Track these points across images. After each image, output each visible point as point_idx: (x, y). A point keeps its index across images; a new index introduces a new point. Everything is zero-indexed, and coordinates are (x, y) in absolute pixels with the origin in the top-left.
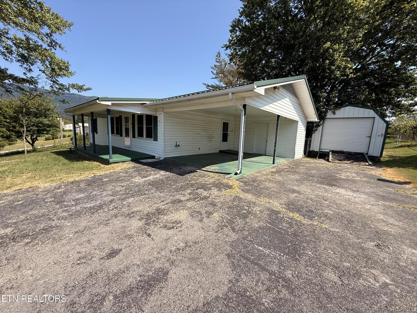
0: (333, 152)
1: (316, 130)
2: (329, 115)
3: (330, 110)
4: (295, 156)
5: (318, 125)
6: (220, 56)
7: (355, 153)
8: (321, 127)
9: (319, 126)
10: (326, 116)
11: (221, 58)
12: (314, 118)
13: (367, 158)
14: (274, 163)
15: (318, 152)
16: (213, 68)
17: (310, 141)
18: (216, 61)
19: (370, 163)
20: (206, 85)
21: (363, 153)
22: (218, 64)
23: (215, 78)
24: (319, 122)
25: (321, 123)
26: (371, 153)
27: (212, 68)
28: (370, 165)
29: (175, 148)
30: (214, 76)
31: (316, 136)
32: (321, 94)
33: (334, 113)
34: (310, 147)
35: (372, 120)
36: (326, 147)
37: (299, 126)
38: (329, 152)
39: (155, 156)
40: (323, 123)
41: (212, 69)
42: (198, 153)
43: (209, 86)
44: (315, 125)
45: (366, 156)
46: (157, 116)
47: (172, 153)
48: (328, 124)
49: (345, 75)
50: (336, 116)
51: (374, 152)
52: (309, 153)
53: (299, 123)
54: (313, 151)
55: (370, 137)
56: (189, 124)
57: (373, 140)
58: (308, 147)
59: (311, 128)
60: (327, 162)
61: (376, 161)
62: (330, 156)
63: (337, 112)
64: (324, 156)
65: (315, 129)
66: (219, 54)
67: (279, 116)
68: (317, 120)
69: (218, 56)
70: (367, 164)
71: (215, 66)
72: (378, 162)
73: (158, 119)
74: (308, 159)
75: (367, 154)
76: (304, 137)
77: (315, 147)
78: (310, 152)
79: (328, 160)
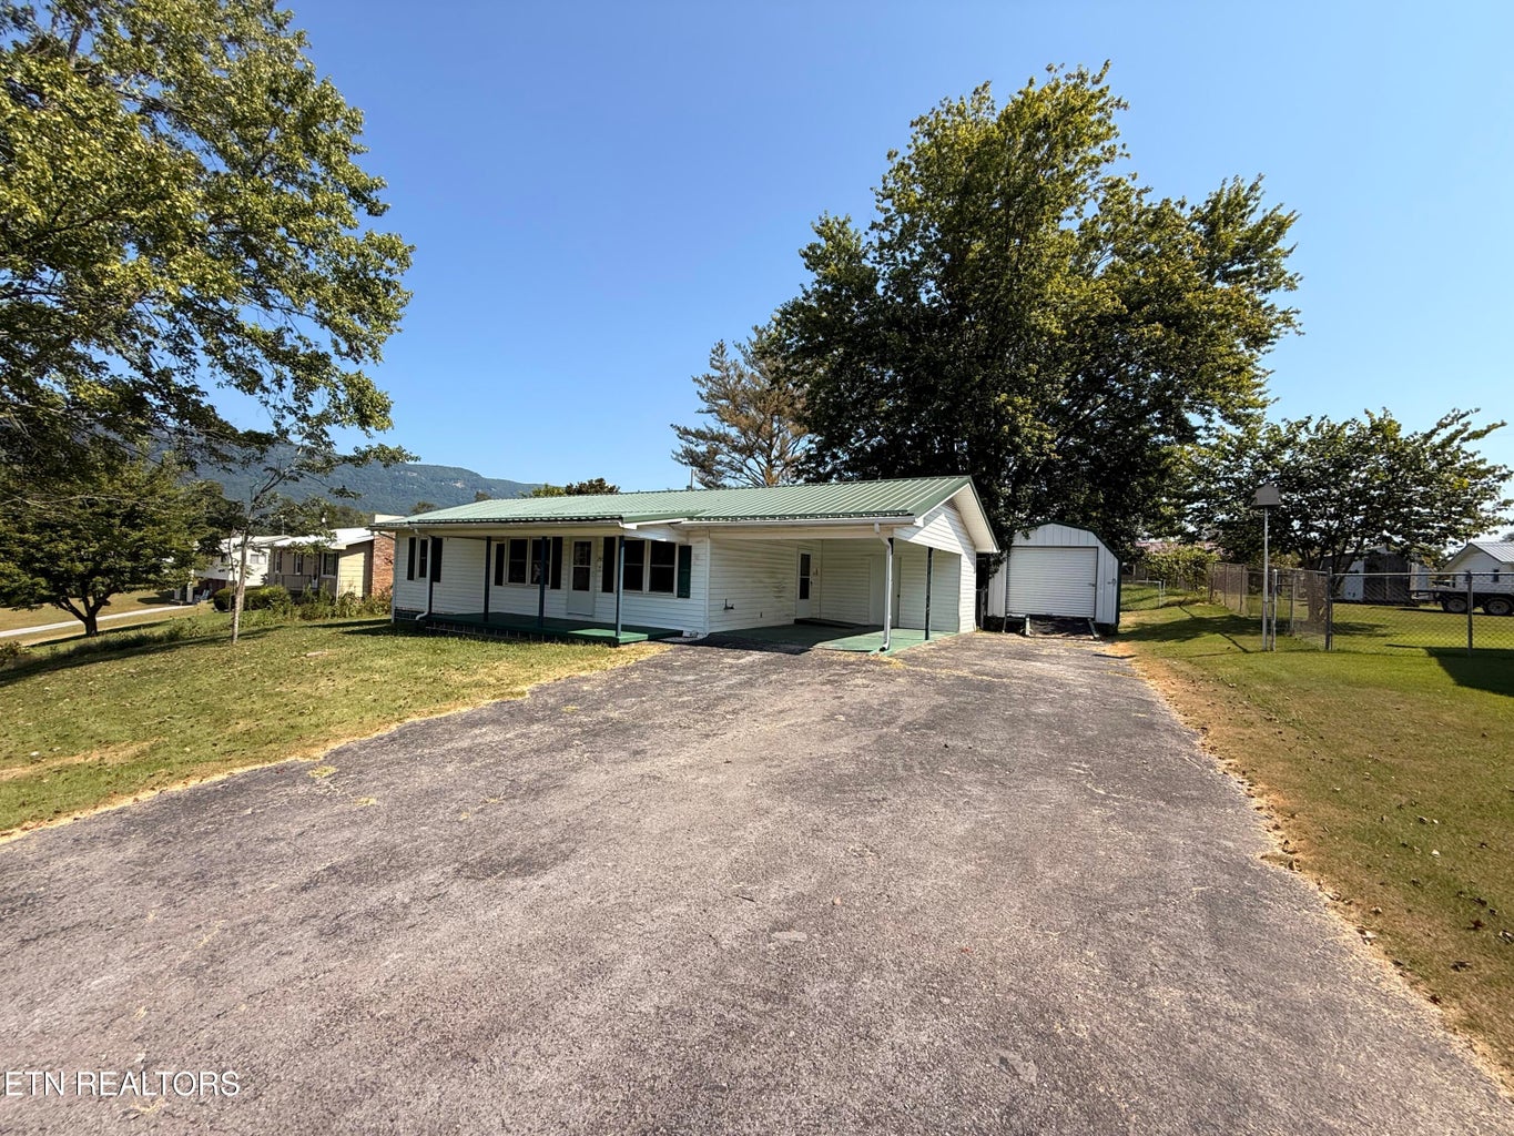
0: (1034, 618)
1: (996, 571)
2: (1018, 539)
3: (1019, 530)
4: (961, 628)
5: (999, 562)
6: (723, 352)
7: (1073, 618)
8: (1005, 563)
9: (1001, 563)
10: (1012, 542)
11: (728, 360)
12: (990, 546)
13: (1092, 627)
14: (927, 638)
15: (1003, 619)
16: (700, 382)
17: (987, 595)
18: (713, 366)
19: (1096, 636)
20: (679, 429)
21: (1086, 619)
22: (717, 374)
23: (709, 412)
24: (1001, 554)
25: (1005, 555)
26: (1100, 618)
27: (695, 380)
28: (1095, 639)
29: (722, 613)
30: (705, 406)
31: (997, 583)
32: (1000, 488)
33: (1027, 537)
34: (986, 609)
35: (1093, 552)
36: (1019, 609)
37: (963, 564)
38: (1024, 619)
39: (682, 632)
40: (1008, 556)
41: (697, 384)
42: (760, 625)
43: (686, 432)
44: (992, 560)
45: (1091, 624)
46: (690, 547)
47: (728, 623)
48: (1017, 558)
49: (1042, 454)
50: (1030, 543)
51: (1105, 615)
52: (988, 623)
53: (962, 559)
54: (994, 617)
55: (1095, 585)
56: (746, 561)
57: (1100, 591)
58: (983, 607)
59: (986, 568)
60: (1021, 638)
61: (1109, 633)
62: (1028, 624)
63: (1031, 534)
64: (1015, 626)
65: (993, 568)
66: (721, 346)
67: (931, 549)
68: (995, 551)
69: (719, 352)
70: (1092, 637)
71: (708, 378)
72: (1113, 635)
73: (693, 552)
74: (985, 634)
75: (1093, 619)
76: (974, 587)
77: (997, 609)
78: (987, 619)
79: (1023, 634)
